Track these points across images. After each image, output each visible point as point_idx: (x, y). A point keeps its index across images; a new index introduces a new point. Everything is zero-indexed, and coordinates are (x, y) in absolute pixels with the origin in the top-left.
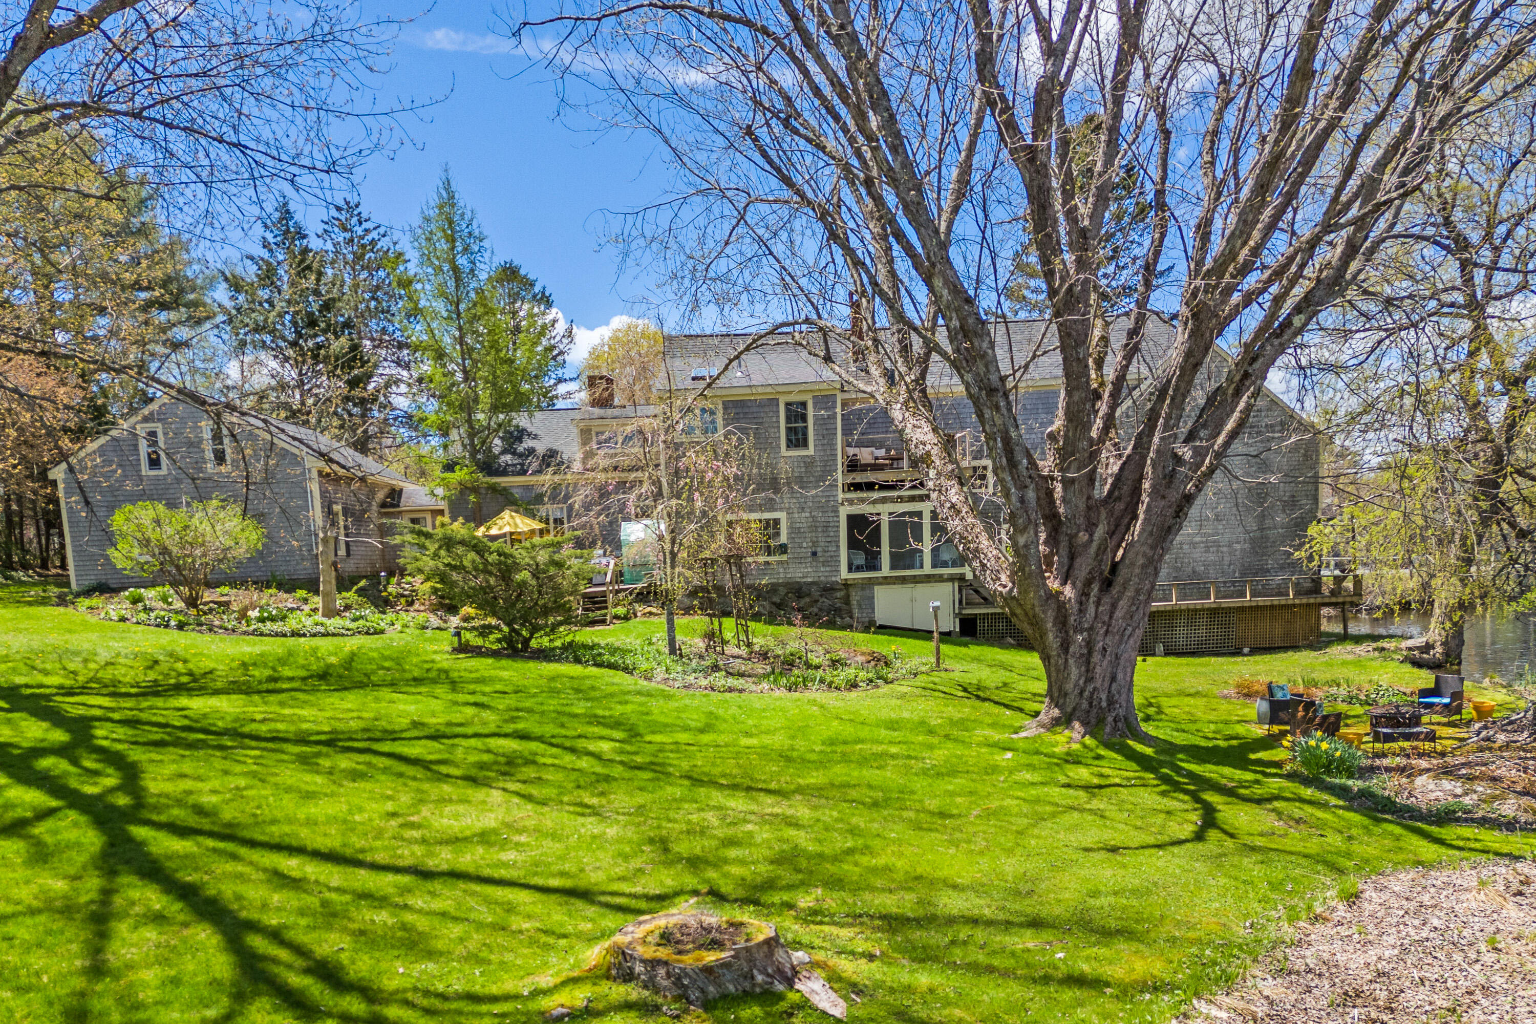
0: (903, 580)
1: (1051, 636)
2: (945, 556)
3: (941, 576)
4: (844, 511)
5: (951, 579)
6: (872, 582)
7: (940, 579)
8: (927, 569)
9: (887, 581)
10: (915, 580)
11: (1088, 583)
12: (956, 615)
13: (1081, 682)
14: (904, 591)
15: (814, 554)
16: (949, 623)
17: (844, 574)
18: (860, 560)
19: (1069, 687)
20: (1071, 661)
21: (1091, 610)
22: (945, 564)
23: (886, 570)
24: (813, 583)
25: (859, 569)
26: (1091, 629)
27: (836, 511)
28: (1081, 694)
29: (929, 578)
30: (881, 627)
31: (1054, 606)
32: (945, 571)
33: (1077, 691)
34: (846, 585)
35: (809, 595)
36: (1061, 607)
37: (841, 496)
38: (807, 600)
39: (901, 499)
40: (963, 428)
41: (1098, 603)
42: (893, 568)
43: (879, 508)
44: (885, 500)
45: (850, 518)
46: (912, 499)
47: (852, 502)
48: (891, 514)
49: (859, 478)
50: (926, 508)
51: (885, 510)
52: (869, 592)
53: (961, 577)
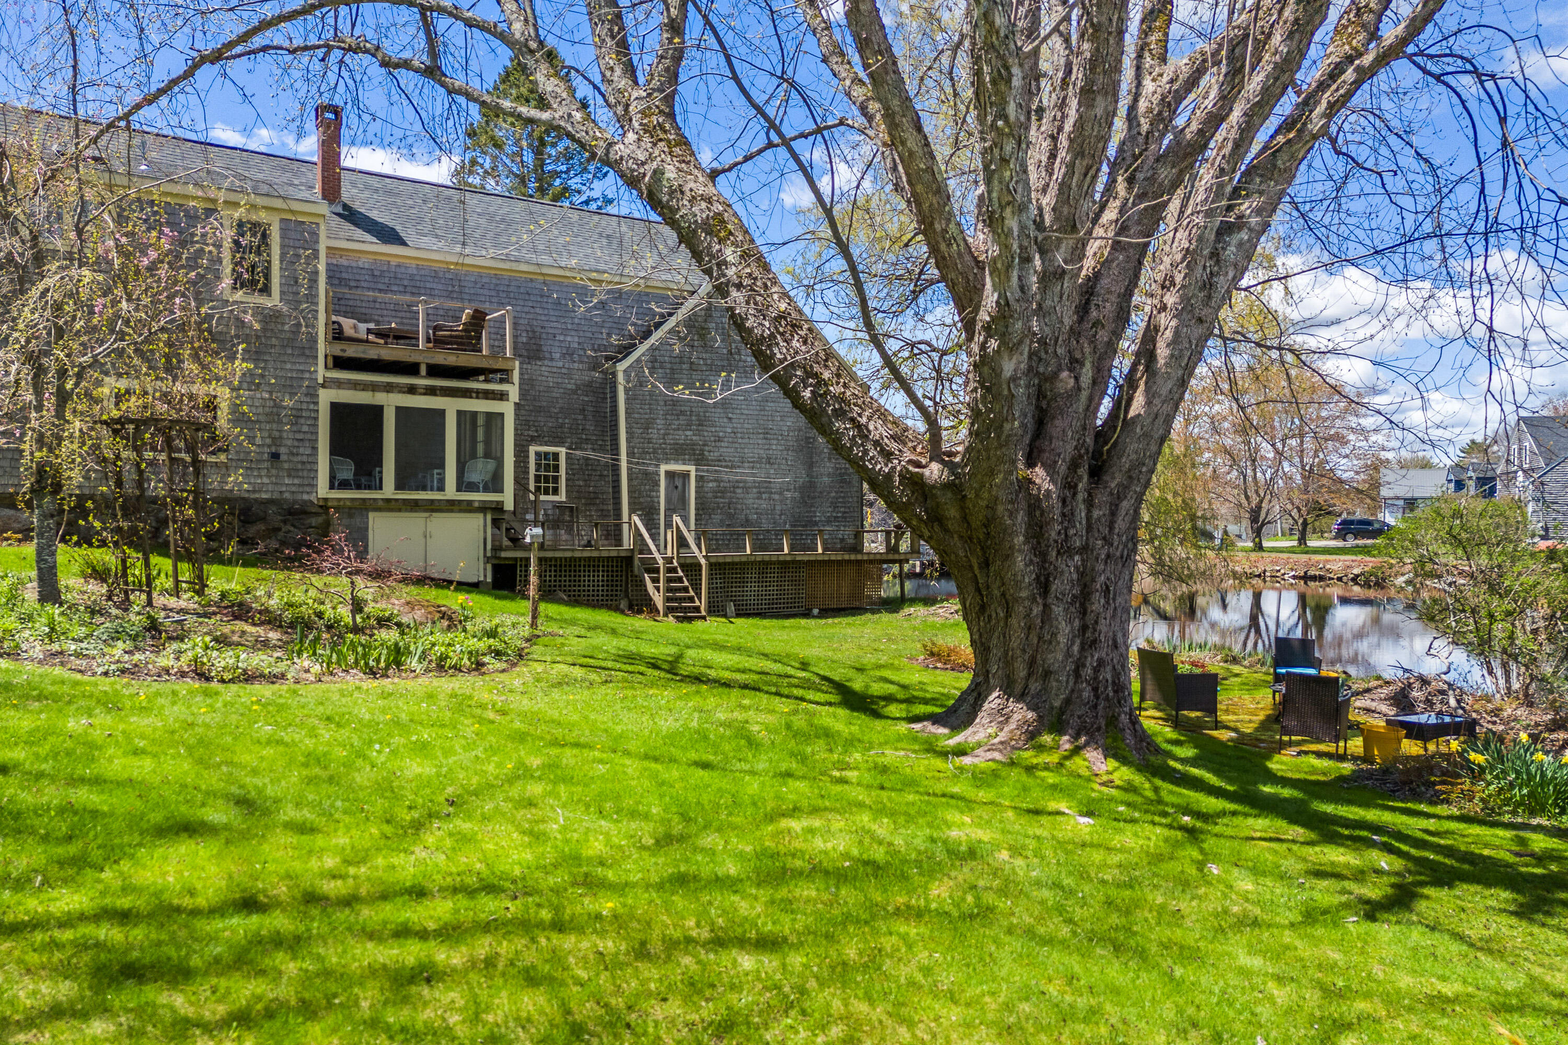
0: (414, 506)
1: (1019, 561)
2: (474, 477)
3: (470, 502)
4: (326, 397)
5: (483, 508)
6: (366, 507)
7: (468, 508)
8: (451, 491)
9: (390, 506)
10: (432, 507)
11: (1074, 465)
12: (487, 560)
13: (1076, 648)
14: (413, 523)
15: (275, 456)
16: (481, 572)
17: (323, 489)
18: (347, 472)
19: (1055, 658)
20: (1058, 610)
21: (1081, 512)
22: (472, 487)
23: (389, 490)
24: (270, 502)
25: (345, 485)
26: (1085, 549)
27: (312, 395)
28: (1077, 673)
29: (452, 506)
31: (1023, 505)
32: (477, 497)
33: (1070, 667)
34: (324, 506)
35: (263, 519)
36: (1034, 505)
37: (321, 373)
38: (261, 527)
39: (412, 390)
40: (502, 305)
41: (1090, 504)
42: (399, 486)
43: (380, 398)
44: (389, 388)
45: (335, 408)
46: (431, 391)
47: (339, 384)
48: (399, 409)
49: (352, 351)
50: (451, 406)
51: (391, 402)
52: (358, 521)
53: (498, 508)
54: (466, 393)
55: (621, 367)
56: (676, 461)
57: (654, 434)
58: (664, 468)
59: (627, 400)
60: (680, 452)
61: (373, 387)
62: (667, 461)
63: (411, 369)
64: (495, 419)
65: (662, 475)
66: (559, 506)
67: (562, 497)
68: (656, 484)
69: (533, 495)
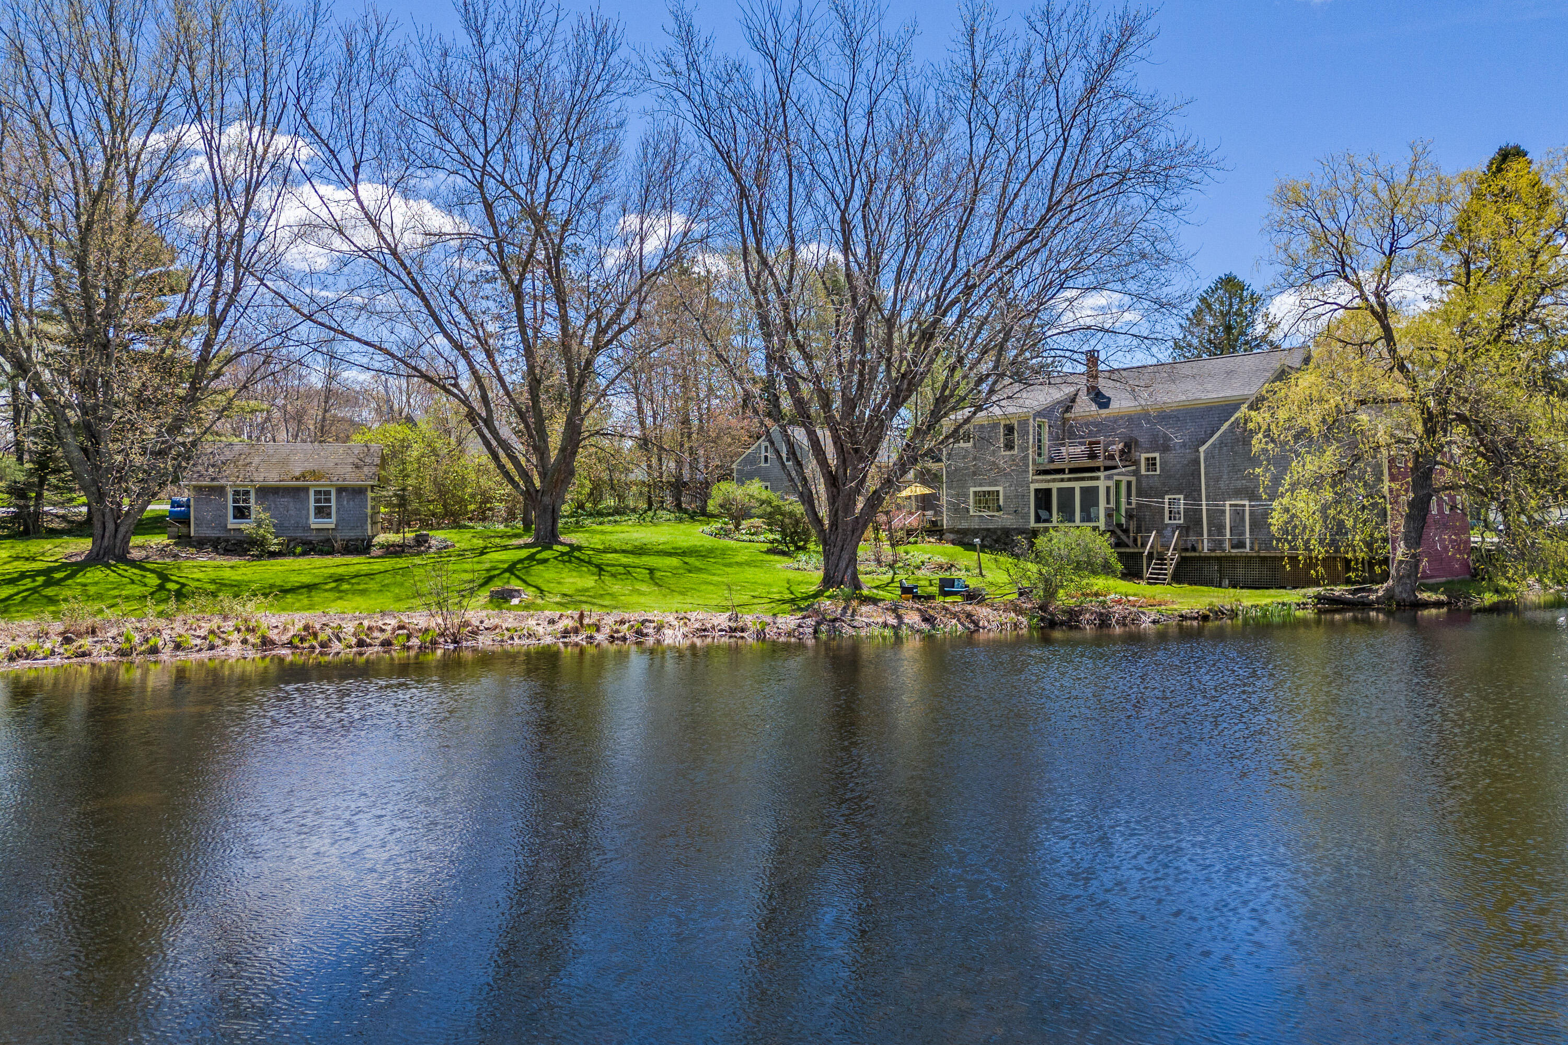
2: (1088, 516)
4: (1033, 487)
6: (1047, 529)
9: (1056, 528)
15: (1016, 511)
17: (1033, 524)
18: (1040, 516)
23: (1055, 522)
24: (1015, 529)
25: (1040, 521)
27: (1028, 487)
32: (1089, 524)
34: (1033, 530)
35: (1012, 535)
37: (1031, 478)
38: (1011, 538)
39: (1062, 480)
43: (1050, 486)
44: (1054, 480)
45: (1036, 490)
46: (1069, 480)
47: (1037, 481)
48: (1059, 490)
49: (1041, 468)
50: (1077, 485)
51: (1054, 486)
54: (1083, 479)
55: (1202, 450)
56: (1236, 498)
57: (1222, 484)
58: (1228, 503)
59: (1205, 468)
60: (1238, 493)
61: (1049, 481)
62: (1230, 498)
63: (1062, 471)
64: (1096, 489)
65: (1228, 508)
66: (1178, 527)
67: (1182, 521)
68: (1224, 512)
69: (1167, 521)
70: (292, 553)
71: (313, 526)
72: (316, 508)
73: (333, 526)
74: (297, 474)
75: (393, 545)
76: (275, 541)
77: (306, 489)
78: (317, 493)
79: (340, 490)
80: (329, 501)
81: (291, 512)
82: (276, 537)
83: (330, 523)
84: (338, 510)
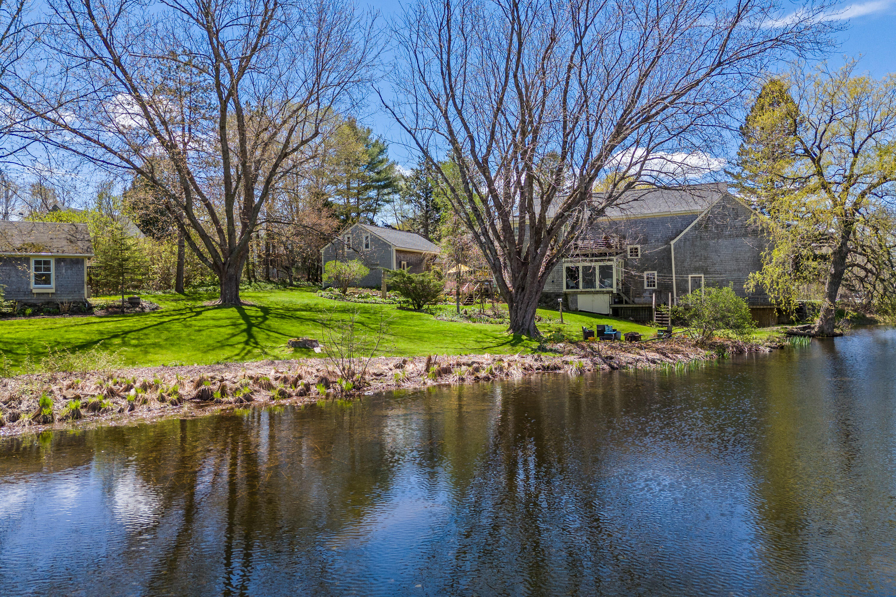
0: (589, 293)
2: (604, 284)
3: (603, 291)
4: (565, 265)
5: (608, 292)
6: (576, 294)
7: (603, 293)
8: (598, 289)
9: (582, 293)
10: (593, 293)
12: (611, 308)
14: (589, 297)
15: (553, 282)
16: (607, 310)
17: (565, 289)
18: (571, 284)
22: (604, 287)
23: (581, 288)
24: (553, 293)
25: (571, 288)
27: (562, 265)
29: (597, 292)
30: (580, 311)
32: (605, 289)
34: (566, 294)
35: (550, 297)
38: (549, 299)
39: (586, 261)
42: (584, 288)
43: (578, 264)
44: (580, 261)
45: (567, 268)
46: (591, 261)
47: (569, 261)
48: (584, 268)
50: (597, 265)
51: (581, 265)
52: (575, 297)
53: (612, 292)
54: (601, 261)
55: (672, 243)
56: (695, 273)
57: (686, 264)
58: (690, 276)
59: (675, 254)
60: (696, 270)
61: (577, 262)
62: (691, 273)
63: (586, 255)
64: (610, 267)
65: (690, 279)
66: (654, 291)
67: (656, 287)
68: (687, 281)
69: (646, 287)
70: (22, 314)
71: (34, 291)
72: (36, 276)
73: (53, 291)
74: (19, 246)
75: (111, 307)
76: (5, 303)
77: (27, 260)
78: (37, 262)
79: (59, 260)
80: (49, 269)
81: (14, 279)
82: (6, 300)
83: (51, 288)
84: (57, 277)
